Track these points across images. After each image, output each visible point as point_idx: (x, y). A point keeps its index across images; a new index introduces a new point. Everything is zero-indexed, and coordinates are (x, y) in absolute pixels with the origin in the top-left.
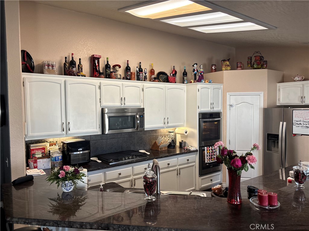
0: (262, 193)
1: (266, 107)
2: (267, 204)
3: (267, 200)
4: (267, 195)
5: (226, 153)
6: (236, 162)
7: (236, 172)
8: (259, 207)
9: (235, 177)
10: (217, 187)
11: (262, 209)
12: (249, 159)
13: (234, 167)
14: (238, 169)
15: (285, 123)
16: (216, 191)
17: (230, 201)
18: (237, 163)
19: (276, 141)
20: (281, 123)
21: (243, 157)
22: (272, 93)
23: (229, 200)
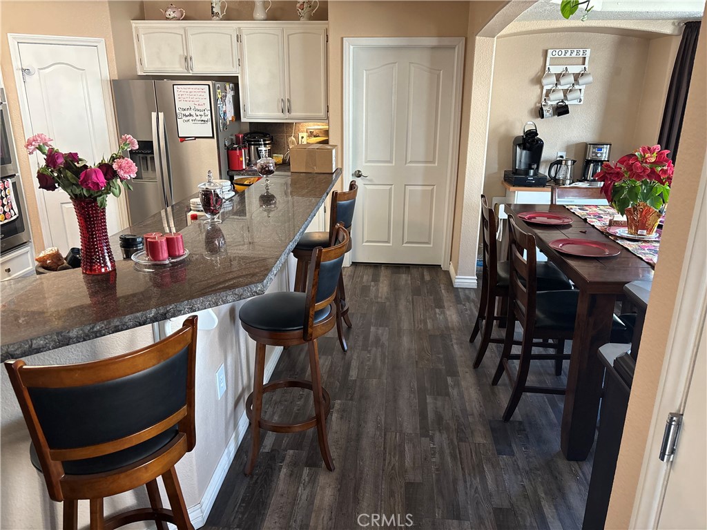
0: (155, 238)
1: (117, 79)
2: (166, 255)
3: (165, 247)
4: (164, 240)
5: (61, 161)
6: (94, 176)
7: (96, 200)
8: (153, 265)
9: (93, 214)
10: (49, 253)
11: (158, 266)
12: (120, 167)
13: (88, 189)
14: (99, 193)
15: (161, 115)
16: (48, 261)
17: (91, 270)
18: (96, 179)
19: (149, 157)
20: (154, 115)
21: (105, 164)
22: (123, 47)
23: (86, 270)
